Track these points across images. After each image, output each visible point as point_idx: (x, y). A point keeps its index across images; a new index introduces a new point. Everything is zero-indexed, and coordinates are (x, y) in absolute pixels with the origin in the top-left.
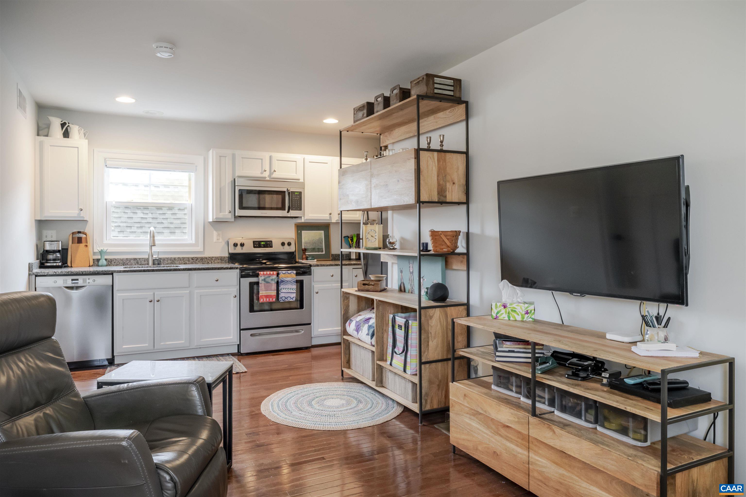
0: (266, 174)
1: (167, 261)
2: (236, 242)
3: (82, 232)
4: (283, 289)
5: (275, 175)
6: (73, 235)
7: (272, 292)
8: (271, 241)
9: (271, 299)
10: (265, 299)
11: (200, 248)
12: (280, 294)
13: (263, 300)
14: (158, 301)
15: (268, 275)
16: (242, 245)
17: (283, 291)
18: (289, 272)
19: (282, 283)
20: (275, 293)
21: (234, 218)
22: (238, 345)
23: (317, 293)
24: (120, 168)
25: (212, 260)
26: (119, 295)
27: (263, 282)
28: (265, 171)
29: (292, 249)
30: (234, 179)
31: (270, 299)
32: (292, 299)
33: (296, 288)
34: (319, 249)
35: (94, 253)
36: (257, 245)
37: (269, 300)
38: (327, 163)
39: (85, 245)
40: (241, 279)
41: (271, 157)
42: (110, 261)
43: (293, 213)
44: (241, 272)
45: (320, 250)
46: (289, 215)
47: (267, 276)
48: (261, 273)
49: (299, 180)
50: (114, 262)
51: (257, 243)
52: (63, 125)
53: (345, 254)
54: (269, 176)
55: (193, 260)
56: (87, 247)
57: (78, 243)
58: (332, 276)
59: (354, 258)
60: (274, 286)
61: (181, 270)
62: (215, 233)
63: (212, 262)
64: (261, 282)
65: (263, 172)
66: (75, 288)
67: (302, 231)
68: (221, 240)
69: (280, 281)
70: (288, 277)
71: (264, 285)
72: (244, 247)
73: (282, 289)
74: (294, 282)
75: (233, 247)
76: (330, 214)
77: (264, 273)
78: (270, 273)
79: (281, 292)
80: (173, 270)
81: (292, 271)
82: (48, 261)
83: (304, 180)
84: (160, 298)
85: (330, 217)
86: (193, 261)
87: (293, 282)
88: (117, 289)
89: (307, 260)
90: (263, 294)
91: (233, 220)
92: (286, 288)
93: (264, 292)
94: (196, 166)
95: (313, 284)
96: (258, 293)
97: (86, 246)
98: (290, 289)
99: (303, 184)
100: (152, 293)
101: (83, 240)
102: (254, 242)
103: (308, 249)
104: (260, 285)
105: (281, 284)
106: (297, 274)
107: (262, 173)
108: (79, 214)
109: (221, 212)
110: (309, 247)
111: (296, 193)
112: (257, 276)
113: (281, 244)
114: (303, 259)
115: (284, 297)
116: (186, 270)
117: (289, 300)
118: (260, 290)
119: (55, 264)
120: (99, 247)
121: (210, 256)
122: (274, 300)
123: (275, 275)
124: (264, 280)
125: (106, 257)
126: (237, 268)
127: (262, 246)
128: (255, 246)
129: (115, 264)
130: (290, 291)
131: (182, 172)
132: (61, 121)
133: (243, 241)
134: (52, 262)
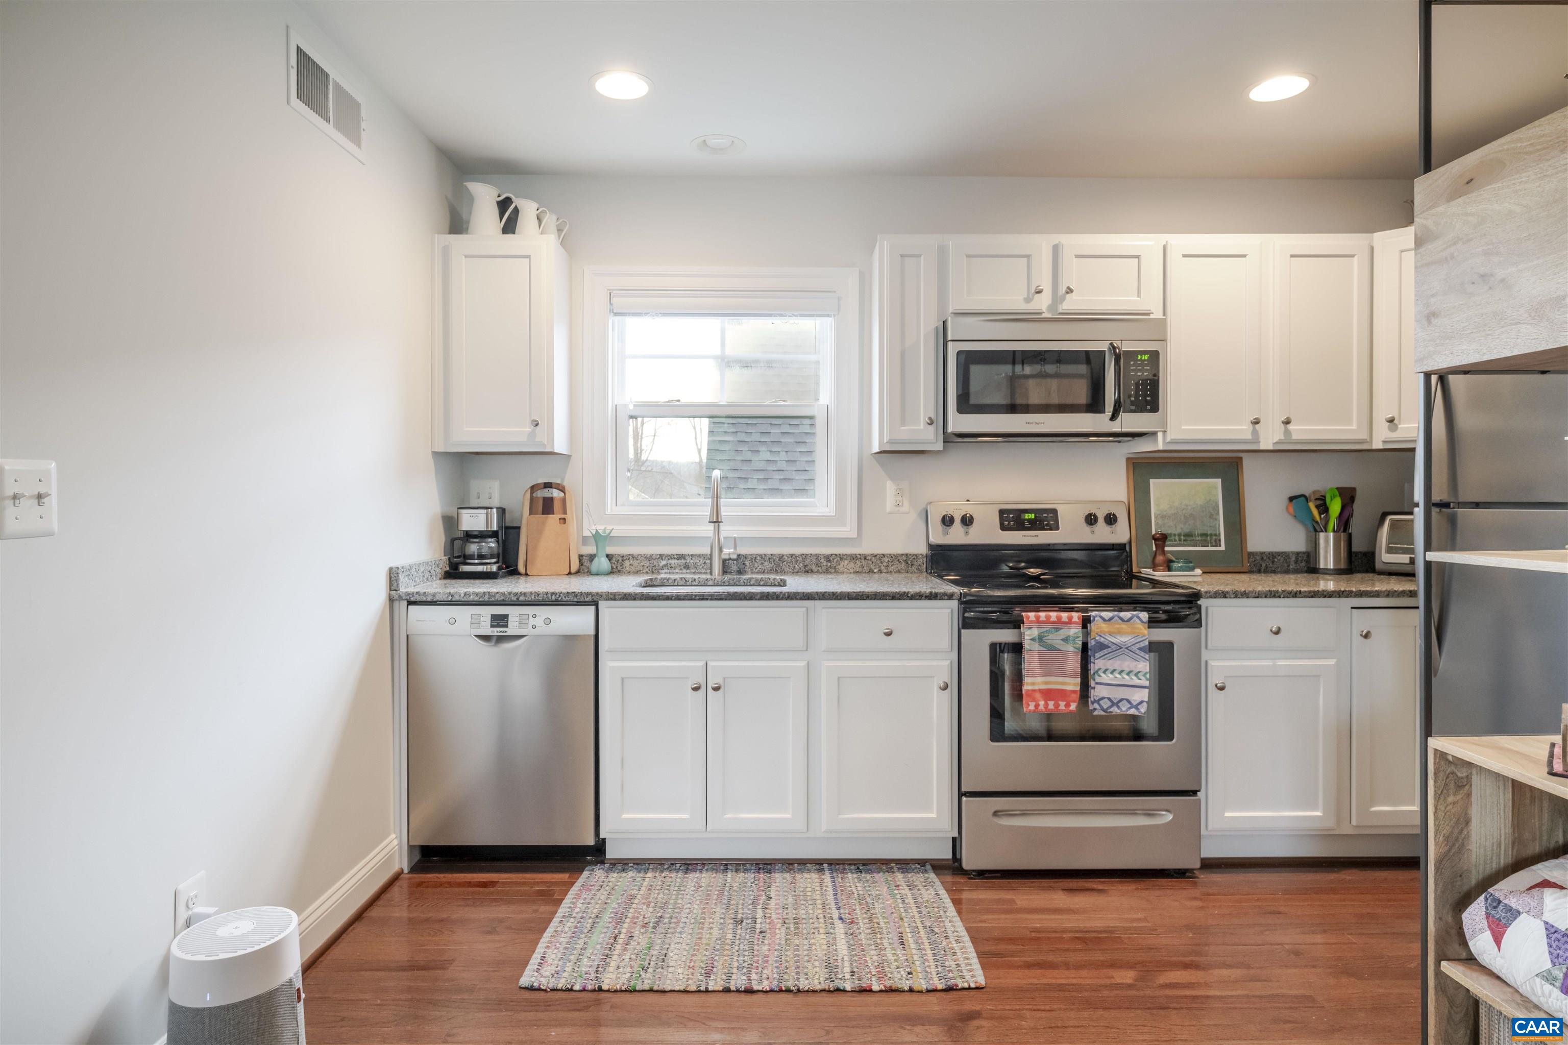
0: (1042, 304)
1: (762, 563)
2: (950, 512)
3: (553, 486)
4: (1104, 672)
5: (1070, 304)
6: (532, 493)
7: (1068, 680)
8: (1054, 512)
9: (1062, 705)
10: (1042, 703)
11: (848, 529)
12: (1094, 688)
13: (1037, 706)
14: (716, 689)
15: (1054, 622)
16: (967, 521)
17: (1105, 678)
18: (1126, 615)
19: (1102, 653)
20: (1075, 685)
21: (944, 442)
22: (954, 839)
23: (1222, 689)
24: (646, 314)
25: (882, 563)
26: (611, 664)
27: (1036, 647)
28: (1039, 292)
29: (1120, 534)
30: (945, 323)
31: (1060, 703)
32: (1136, 707)
33: (1148, 670)
34: (1206, 535)
35: (585, 540)
36: (1012, 523)
37: (1057, 706)
38: (1244, 256)
39: (560, 519)
40: (963, 631)
41: (1056, 249)
42: (620, 561)
43: (1129, 421)
44: (965, 611)
45: (1209, 538)
46: (1116, 427)
47: (1048, 626)
48: (1028, 617)
49: (1148, 314)
50: (630, 565)
51: (1011, 516)
52: (504, 204)
53: (1293, 553)
54: (1051, 308)
55: (829, 561)
56: (565, 523)
57: (543, 513)
58: (1277, 632)
59: (1331, 566)
60: (1073, 663)
61: (782, 599)
62: (890, 487)
63: (883, 568)
64: (1029, 645)
65: (1033, 296)
66: (494, 640)
67: (1152, 481)
68: (906, 507)
69: (1092, 643)
70: (1120, 632)
71: (1040, 657)
72: (973, 529)
73: (1100, 673)
74: (1140, 649)
75: (940, 527)
76: (1256, 422)
77: (1038, 618)
78: (1059, 618)
79: (1097, 683)
80: (759, 597)
81: (1135, 613)
82: (466, 558)
83: (1164, 314)
84: (724, 679)
85: (1255, 433)
86: (829, 564)
87: (1138, 652)
88: (606, 649)
89: (1169, 569)
90: (1036, 687)
91: (939, 446)
92: (1114, 670)
93: (1039, 679)
94: (839, 299)
95: (1205, 655)
96: (1018, 678)
97: (563, 520)
98: (1128, 674)
99: (1162, 324)
100: (701, 664)
101: (557, 506)
102: (1002, 512)
103: (1170, 535)
104: (1026, 656)
105: (1097, 655)
106: (1153, 623)
107: (1028, 300)
108: (532, 435)
109: (903, 422)
110: (1170, 528)
111: (1139, 357)
112: (1017, 624)
113: (1083, 520)
114: (1154, 567)
115: (1106, 700)
116: (797, 599)
117: (1124, 709)
118: (1024, 672)
119: (480, 569)
120: (595, 525)
121: (876, 552)
122: (1073, 707)
123: (1075, 623)
124: (1041, 639)
125: (610, 550)
126: (950, 597)
127: (1027, 524)
128: (1006, 523)
129: (633, 569)
130: (1127, 680)
131: (802, 316)
132: (499, 196)
133: (969, 510)
134: (476, 561)
